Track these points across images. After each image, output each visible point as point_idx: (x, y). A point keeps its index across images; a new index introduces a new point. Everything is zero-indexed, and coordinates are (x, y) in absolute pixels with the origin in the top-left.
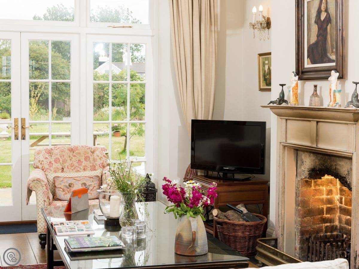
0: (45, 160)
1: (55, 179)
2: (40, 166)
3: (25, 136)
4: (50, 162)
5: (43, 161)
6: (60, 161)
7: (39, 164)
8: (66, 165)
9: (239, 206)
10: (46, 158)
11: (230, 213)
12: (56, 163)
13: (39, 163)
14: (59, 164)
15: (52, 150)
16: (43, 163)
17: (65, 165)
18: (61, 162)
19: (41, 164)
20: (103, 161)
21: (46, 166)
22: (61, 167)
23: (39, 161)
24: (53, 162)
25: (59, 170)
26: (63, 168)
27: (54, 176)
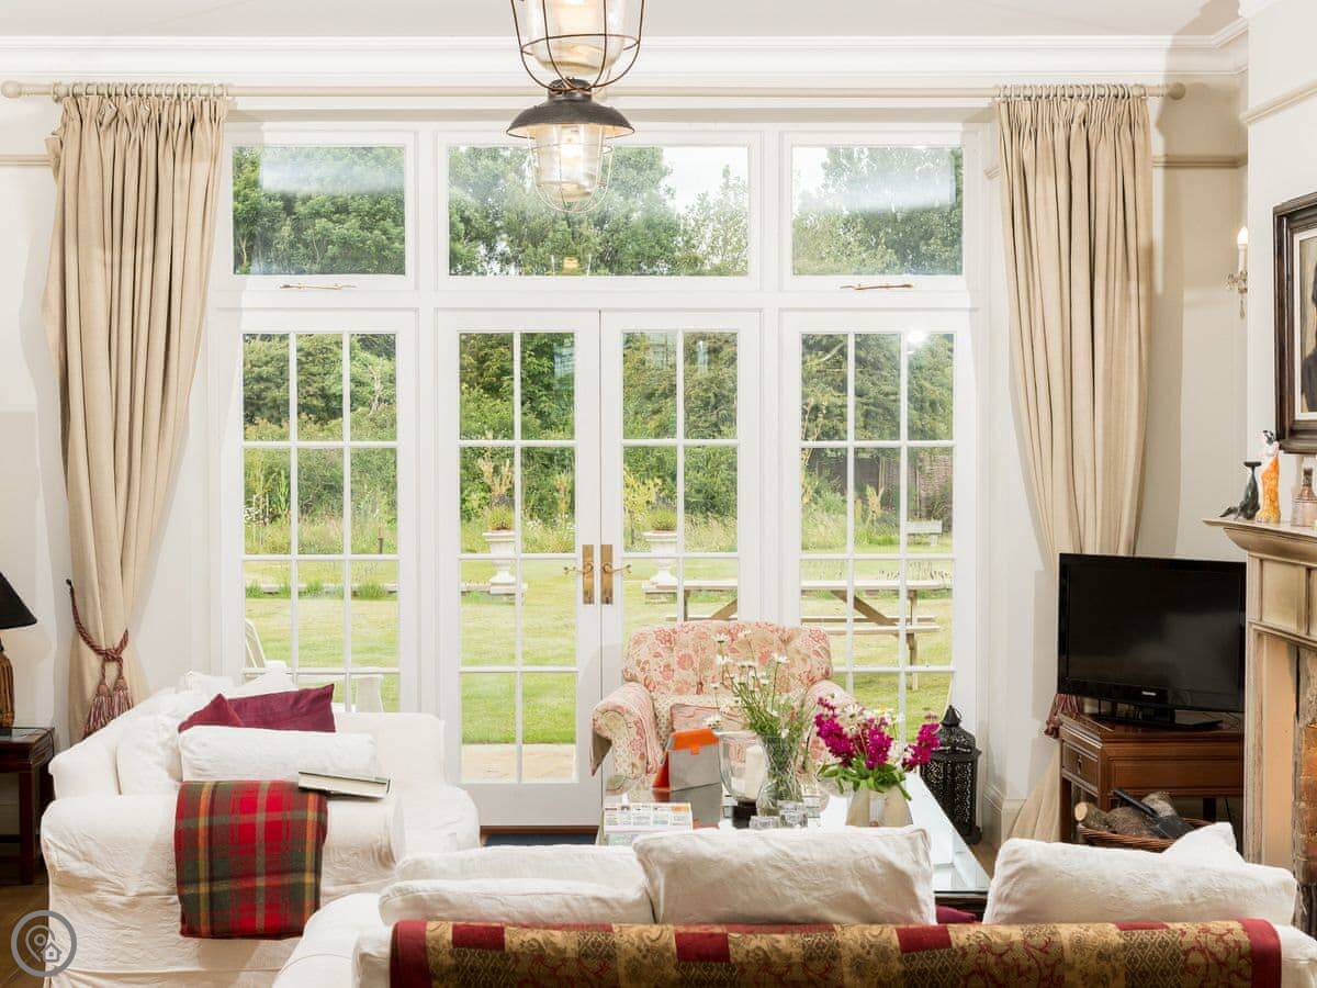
0: (653, 661)
1: (674, 711)
2: (641, 676)
3: (611, 595)
4: (667, 666)
5: (647, 662)
6: (692, 663)
7: (637, 671)
8: (709, 674)
9: (1152, 796)
10: (657, 655)
11: (1119, 813)
12: (684, 669)
13: (639, 669)
14: (691, 672)
15: (675, 632)
16: (647, 667)
17: (706, 674)
18: (697, 665)
19: (643, 669)
20: (812, 666)
21: (656, 677)
22: (696, 679)
23: (639, 663)
24: (675, 666)
25: (688, 689)
26: (701, 684)
27: (671, 704)
